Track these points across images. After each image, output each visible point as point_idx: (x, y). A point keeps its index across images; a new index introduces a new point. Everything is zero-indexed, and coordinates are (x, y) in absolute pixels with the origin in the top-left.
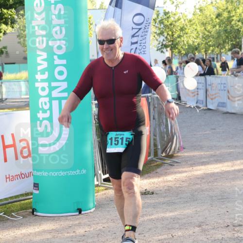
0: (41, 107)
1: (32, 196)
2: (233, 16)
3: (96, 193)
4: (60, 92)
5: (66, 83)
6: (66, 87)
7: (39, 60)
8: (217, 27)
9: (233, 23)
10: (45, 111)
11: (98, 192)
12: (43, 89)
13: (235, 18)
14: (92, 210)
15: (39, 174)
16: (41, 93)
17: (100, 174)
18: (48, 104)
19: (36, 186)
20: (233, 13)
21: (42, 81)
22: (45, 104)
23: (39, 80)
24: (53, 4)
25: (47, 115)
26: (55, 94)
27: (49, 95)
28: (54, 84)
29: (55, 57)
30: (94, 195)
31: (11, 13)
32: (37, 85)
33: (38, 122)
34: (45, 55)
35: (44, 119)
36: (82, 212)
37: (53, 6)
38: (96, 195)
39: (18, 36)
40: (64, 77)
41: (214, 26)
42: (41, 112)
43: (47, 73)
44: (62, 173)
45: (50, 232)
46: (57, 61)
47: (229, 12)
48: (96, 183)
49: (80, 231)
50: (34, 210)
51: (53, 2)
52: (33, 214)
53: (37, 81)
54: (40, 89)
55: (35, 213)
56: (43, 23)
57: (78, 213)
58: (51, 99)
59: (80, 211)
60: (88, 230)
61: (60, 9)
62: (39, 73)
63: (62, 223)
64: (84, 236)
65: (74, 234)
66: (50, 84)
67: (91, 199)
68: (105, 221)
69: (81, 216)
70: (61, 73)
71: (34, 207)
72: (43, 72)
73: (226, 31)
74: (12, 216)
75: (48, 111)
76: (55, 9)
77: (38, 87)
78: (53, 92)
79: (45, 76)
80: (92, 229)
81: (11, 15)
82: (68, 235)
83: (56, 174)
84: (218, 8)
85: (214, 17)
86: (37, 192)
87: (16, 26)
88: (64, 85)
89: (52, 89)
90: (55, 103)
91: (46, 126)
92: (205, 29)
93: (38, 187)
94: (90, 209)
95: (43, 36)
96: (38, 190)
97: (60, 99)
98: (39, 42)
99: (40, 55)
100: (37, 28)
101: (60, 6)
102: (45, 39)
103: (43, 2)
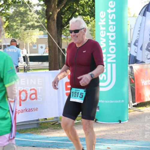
3: (129, 112)
4: (112, 59)
5: (115, 55)
6: (115, 57)
7: (101, 43)
11: (130, 112)
14: (127, 121)
17: (131, 103)
18: (105, 65)
24: (110, 14)
27: (106, 61)
28: (108, 55)
29: (110, 41)
30: (127, 114)
31: (87, 18)
34: (104, 40)
36: (121, 122)
37: (110, 15)
38: (129, 113)
39: (90, 30)
40: (114, 52)
43: (105, 49)
44: (111, 102)
45: (104, 131)
46: (111, 44)
48: (129, 107)
49: (120, 132)
51: (110, 13)
52: (96, 122)
55: (97, 121)
56: (104, 23)
57: (119, 123)
58: (107, 63)
59: (120, 122)
60: (124, 131)
61: (113, 17)
63: (111, 127)
64: (122, 134)
65: (117, 133)
67: (126, 116)
68: (133, 127)
69: (120, 124)
70: (112, 50)
71: (96, 118)
72: (103, 49)
75: (105, 69)
76: (111, 16)
78: (108, 59)
80: (126, 131)
81: (87, 19)
82: (114, 133)
83: (108, 102)
87: (90, 25)
88: (114, 56)
91: (104, 77)
94: (126, 121)
95: (104, 30)
96: (99, 109)
97: (111, 63)
98: (102, 34)
99: (102, 40)
100: (101, 26)
101: (113, 15)
102: (105, 32)
103: (105, 13)
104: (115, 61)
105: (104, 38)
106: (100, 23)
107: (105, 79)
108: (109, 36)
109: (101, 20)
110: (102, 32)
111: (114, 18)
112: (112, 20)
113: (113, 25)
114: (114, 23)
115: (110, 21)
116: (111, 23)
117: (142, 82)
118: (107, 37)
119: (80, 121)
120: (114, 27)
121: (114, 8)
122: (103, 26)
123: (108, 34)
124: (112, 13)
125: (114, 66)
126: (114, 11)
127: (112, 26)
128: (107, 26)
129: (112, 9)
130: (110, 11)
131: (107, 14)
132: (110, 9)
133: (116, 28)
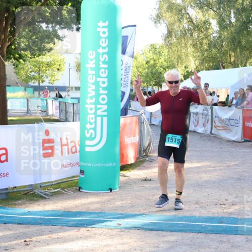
0: (88, 120)
1: (78, 178)
2: (157, 64)
7: (89, 90)
8: (146, 70)
9: (157, 68)
10: (91, 124)
12: (91, 109)
13: (158, 65)
14: (118, 190)
15: (84, 164)
16: (90, 112)
18: (94, 119)
19: (82, 172)
20: (157, 62)
21: (91, 104)
22: (92, 119)
23: (89, 103)
25: (93, 126)
26: (99, 112)
27: (95, 113)
28: (98, 106)
29: (101, 89)
32: (87, 106)
33: (86, 131)
34: (93, 87)
35: (90, 129)
37: (101, 56)
41: (144, 69)
42: (88, 124)
43: (94, 99)
44: (101, 165)
46: (102, 91)
47: (154, 60)
50: (80, 188)
51: (101, 53)
52: (79, 190)
53: (87, 103)
54: (89, 109)
55: (81, 190)
56: (94, 66)
57: (109, 191)
58: (96, 116)
59: (111, 190)
62: (89, 98)
66: (96, 106)
67: (117, 183)
69: (111, 193)
70: (103, 99)
71: (80, 185)
72: (91, 98)
73: (152, 73)
74: (65, 191)
75: (94, 124)
76: (102, 57)
77: (87, 108)
79: (93, 101)
83: (97, 165)
84: (147, 57)
85: (144, 63)
86: (83, 176)
88: (105, 107)
89: (97, 109)
90: (99, 119)
91: (92, 133)
92: (138, 71)
93: (84, 173)
94: (116, 189)
95: (93, 75)
97: (102, 116)
98: (90, 79)
99: (90, 87)
100: (89, 69)
101: (106, 56)
102: (94, 76)
103: (94, 52)
104: (106, 113)
105: (93, 84)
106: (87, 66)
107: (93, 136)
108: (99, 82)
109: (89, 61)
110: (91, 76)
111: (107, 60)
112: (104, 62)
113: (106, 68)
114: (106, 66)
115: (101, 63)
116: (102, 66)
117: (126, 140)
118: (97, 84)
119: (59, 189)
120: (106, 70)
121: (107, 47)
122: (92, 69)
123: (98, 79)
124: (104, 54)
125: (105, 119)
126: (106, 50)
127: (103, 70)
128: (97, 69)
129: (104, 48)
130: (101, 51)
131: (98, 54)
132: (101, 48)
133: (108, 73)
